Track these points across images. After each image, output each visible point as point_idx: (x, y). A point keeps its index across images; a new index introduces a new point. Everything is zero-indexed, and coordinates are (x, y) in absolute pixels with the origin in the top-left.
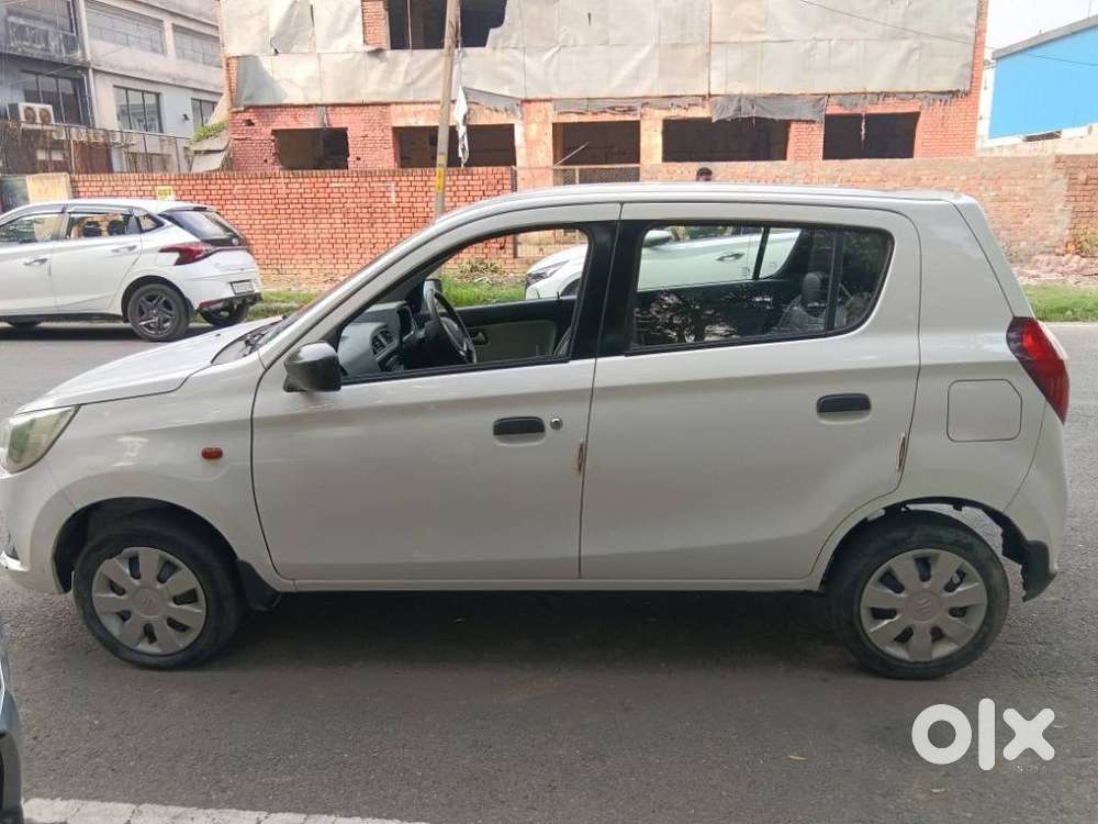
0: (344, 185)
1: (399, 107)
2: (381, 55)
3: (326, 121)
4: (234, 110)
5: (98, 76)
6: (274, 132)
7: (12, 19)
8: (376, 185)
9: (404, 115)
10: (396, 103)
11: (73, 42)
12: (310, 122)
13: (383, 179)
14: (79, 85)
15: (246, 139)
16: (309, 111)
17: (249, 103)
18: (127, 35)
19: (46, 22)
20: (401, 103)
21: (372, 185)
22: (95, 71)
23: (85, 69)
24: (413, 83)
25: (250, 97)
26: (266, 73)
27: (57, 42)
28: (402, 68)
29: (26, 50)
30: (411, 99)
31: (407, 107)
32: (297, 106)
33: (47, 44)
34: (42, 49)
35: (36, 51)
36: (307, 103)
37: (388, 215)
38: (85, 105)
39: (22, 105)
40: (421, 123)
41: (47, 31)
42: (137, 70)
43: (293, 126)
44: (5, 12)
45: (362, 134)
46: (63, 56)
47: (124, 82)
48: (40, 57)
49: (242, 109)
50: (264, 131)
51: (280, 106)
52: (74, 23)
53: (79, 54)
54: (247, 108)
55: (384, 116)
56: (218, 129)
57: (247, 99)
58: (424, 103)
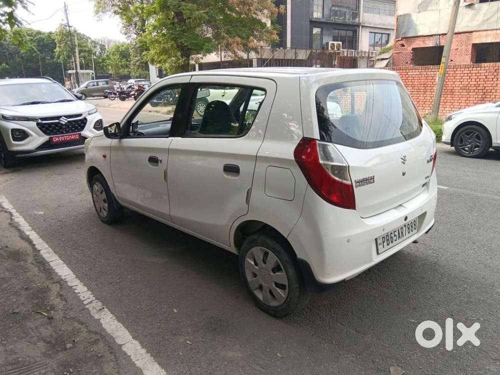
0: (414, 73)
1: (478, 33)
2: (473, 6)
3: (438, 42)
4: (397, 40)
5: (364, 29)
6: (413, 49)
7: (333, 8)
8: (429, 73)
9: (480, 37)
10: (477, 31)
11: (356, 15)
12: (430, 43)
13: (433, 70)
14: (355, 33)
15: (400, 53)
16: (431, 38)
17: (403, 36)
18: (379, 9)
19: (347, 8)
20: (479, 31)
21: (428, 73)
22: (363, 26)
23: (358, 25)
24: (488, 19)
25: (405, 33)
26: (413, 21)
27: (349, 16)
28: (483, 12)
29: (336, 20)
30: (485, 28)
31: (481, 33)
32: (425, 36)
33: (345, 17)
34: (343, 19)
35: (340, 20)
36: (430, 34)
37: (433, 88)
38: (356, 41)
39: (330, 43)
40: (489, 41)
41: (346, 12)
42: (380, 24)
43: (422, 46)
44: (331, 5)
45: (456, 48)
46: (351, 21)
47: (375, 30)
48: (341, 23)
49: (400, 39)
50: (409, 49)
51: (417, 37)
52: (358, 7)
53: (357, 20)
54: (403, 38)
55: (469, 39)
56: (390, 49)
57: (403, 35)
58: (492, 30)
